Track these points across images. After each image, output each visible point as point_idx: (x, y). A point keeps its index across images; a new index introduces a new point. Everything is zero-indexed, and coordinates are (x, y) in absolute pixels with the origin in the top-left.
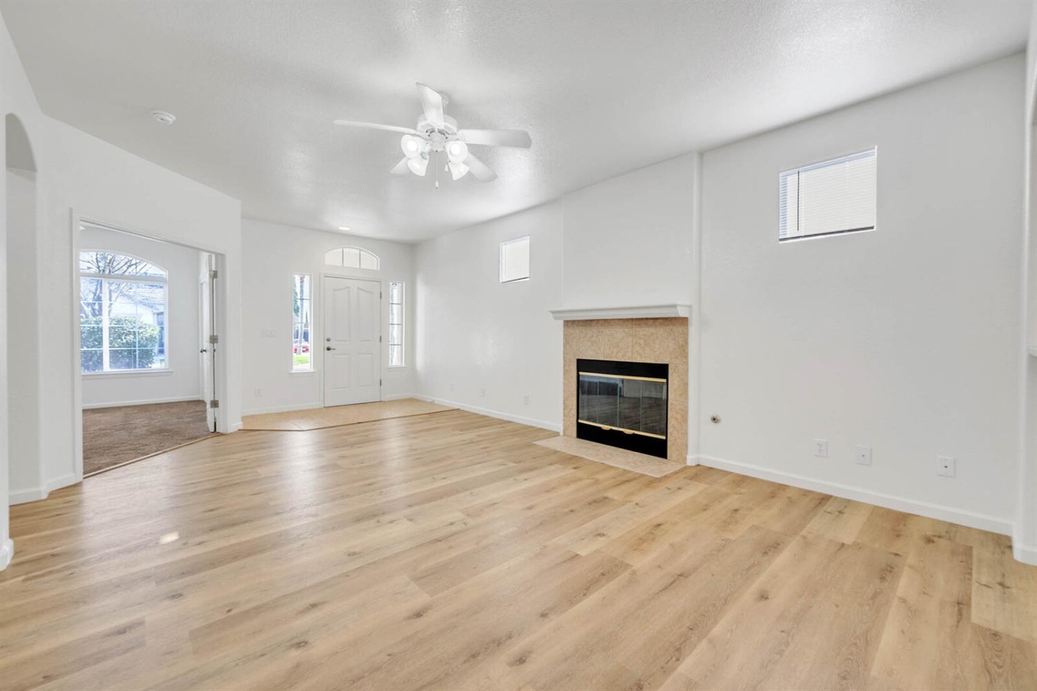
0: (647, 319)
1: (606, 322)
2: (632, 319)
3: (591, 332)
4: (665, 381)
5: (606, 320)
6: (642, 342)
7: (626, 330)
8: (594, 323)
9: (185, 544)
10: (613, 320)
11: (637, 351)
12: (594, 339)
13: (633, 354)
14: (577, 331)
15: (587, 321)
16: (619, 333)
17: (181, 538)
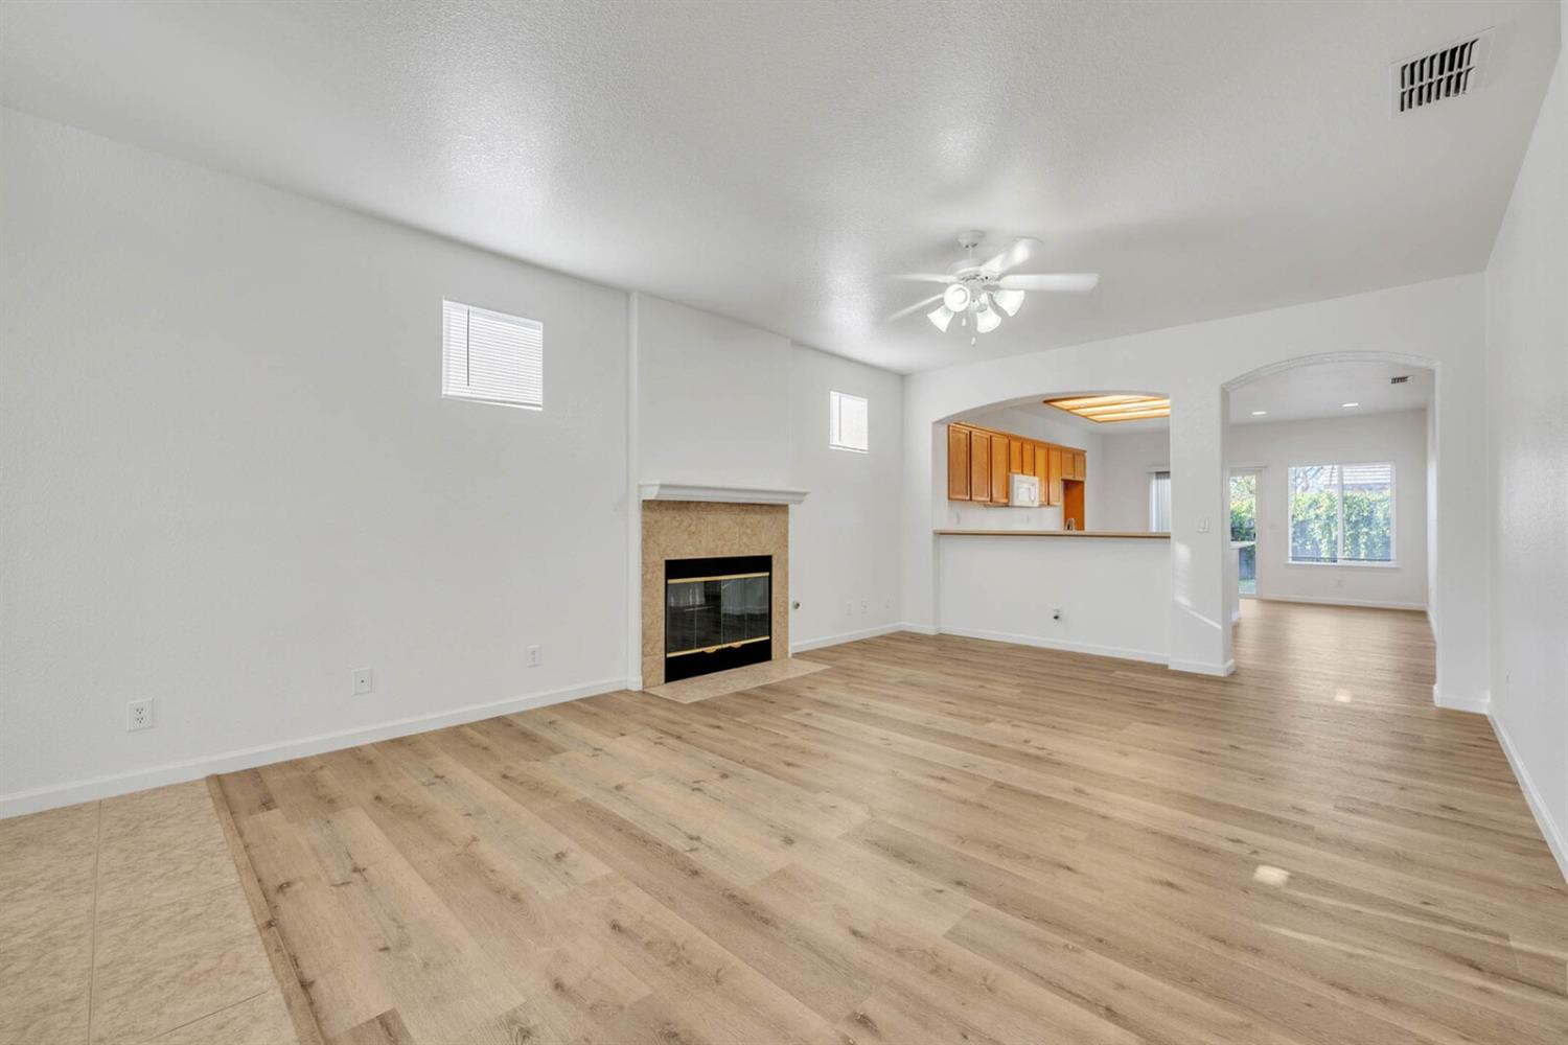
0: (754, 504)
1: (709, 506)
2: (739, 504)
3: (687, 519)
4: (767, 574)
5: (708, 503)
6: (749, 531)
7: (733, 517)
8: (692, 506)
9: (1255, 852)
10: (718, 503)
11: (745, 544)
12: (693, 528)
13: (740, 546)
14: (667, 519)
15: (681, 502)
16: (725, 520)
17: (1257, 864)
